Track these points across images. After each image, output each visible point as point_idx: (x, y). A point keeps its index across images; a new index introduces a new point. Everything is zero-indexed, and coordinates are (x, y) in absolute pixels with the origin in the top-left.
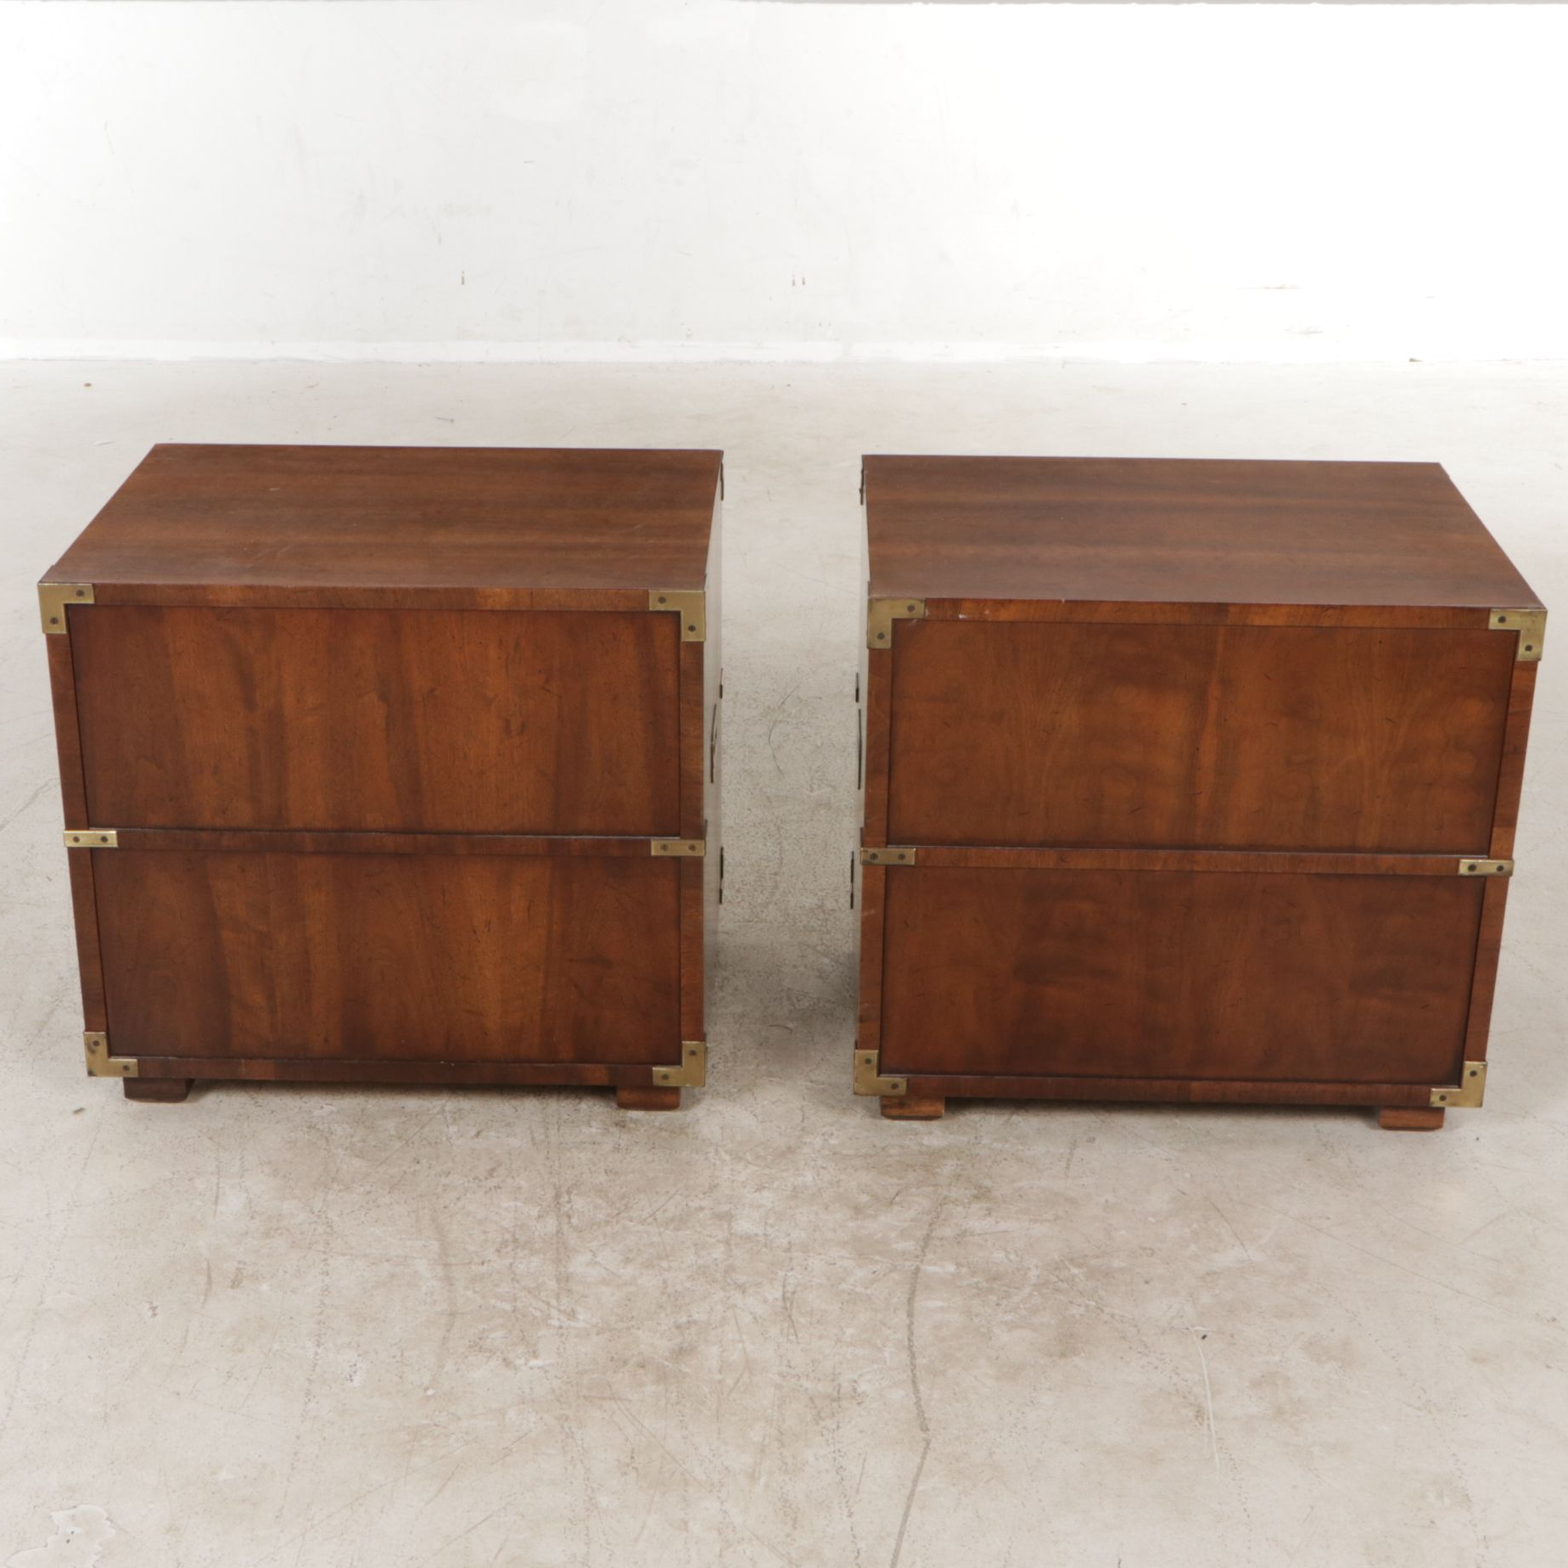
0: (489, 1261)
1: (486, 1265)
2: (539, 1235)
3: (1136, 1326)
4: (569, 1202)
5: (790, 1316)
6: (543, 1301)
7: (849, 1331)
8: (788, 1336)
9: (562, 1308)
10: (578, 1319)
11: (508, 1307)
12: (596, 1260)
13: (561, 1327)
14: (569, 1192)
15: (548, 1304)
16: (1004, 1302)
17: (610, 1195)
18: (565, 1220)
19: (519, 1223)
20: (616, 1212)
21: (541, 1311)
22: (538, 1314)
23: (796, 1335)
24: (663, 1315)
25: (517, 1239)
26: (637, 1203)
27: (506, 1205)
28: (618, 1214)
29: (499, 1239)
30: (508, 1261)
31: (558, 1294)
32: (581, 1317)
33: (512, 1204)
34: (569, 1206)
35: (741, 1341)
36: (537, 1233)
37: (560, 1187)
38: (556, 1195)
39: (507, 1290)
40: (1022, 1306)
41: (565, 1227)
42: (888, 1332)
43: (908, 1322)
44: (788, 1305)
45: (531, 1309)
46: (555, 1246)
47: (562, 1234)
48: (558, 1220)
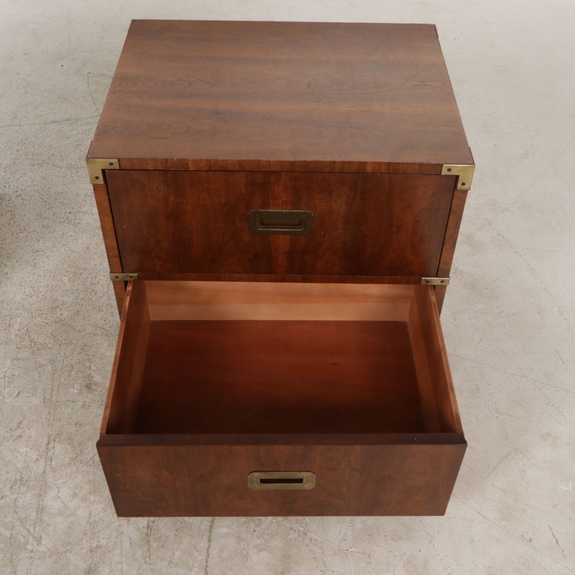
0: (6, 496)
1: (3, 499)
2: (34, 475)
3: (322, 549)
4: (53, 448)
5: (148, 542)
6: (27, 529)
7: (177, 554)
8: (145, 559)
9: (35, 535)
10: (42, 544)
11: (8, 534)
12: (59, 495)
13: (32, 551)
14: (54, 440)
15: (29, 531)
16: (257, 529)
17: (75, 442)
18: (49, 461)
19: (26, 465)
20: (75, 456)
21: (24, 537)
22: (22, 540)
23: (150, 558)
24: (85, 541)
25: (22, 478)
26: (87, 448)
27: (21, 451)
28: (76, 458)
29: (14, 478)
30: (15, 496)
31: (35, 523)
32: (43, 542)
33: (25, 449)
34: (53, 451)
35: (121, 563)
36: (33, 473)
37: (51, 436)
38: (48, 443)
39: (10, 520)
40: (266, 532)
41: (48, 468)
42: (197, 554)
43: (207, 546)
44: (149, 532)
45: (20, 536)
46: (40, 483)
47: (46, 474)
48: (45, 462)
